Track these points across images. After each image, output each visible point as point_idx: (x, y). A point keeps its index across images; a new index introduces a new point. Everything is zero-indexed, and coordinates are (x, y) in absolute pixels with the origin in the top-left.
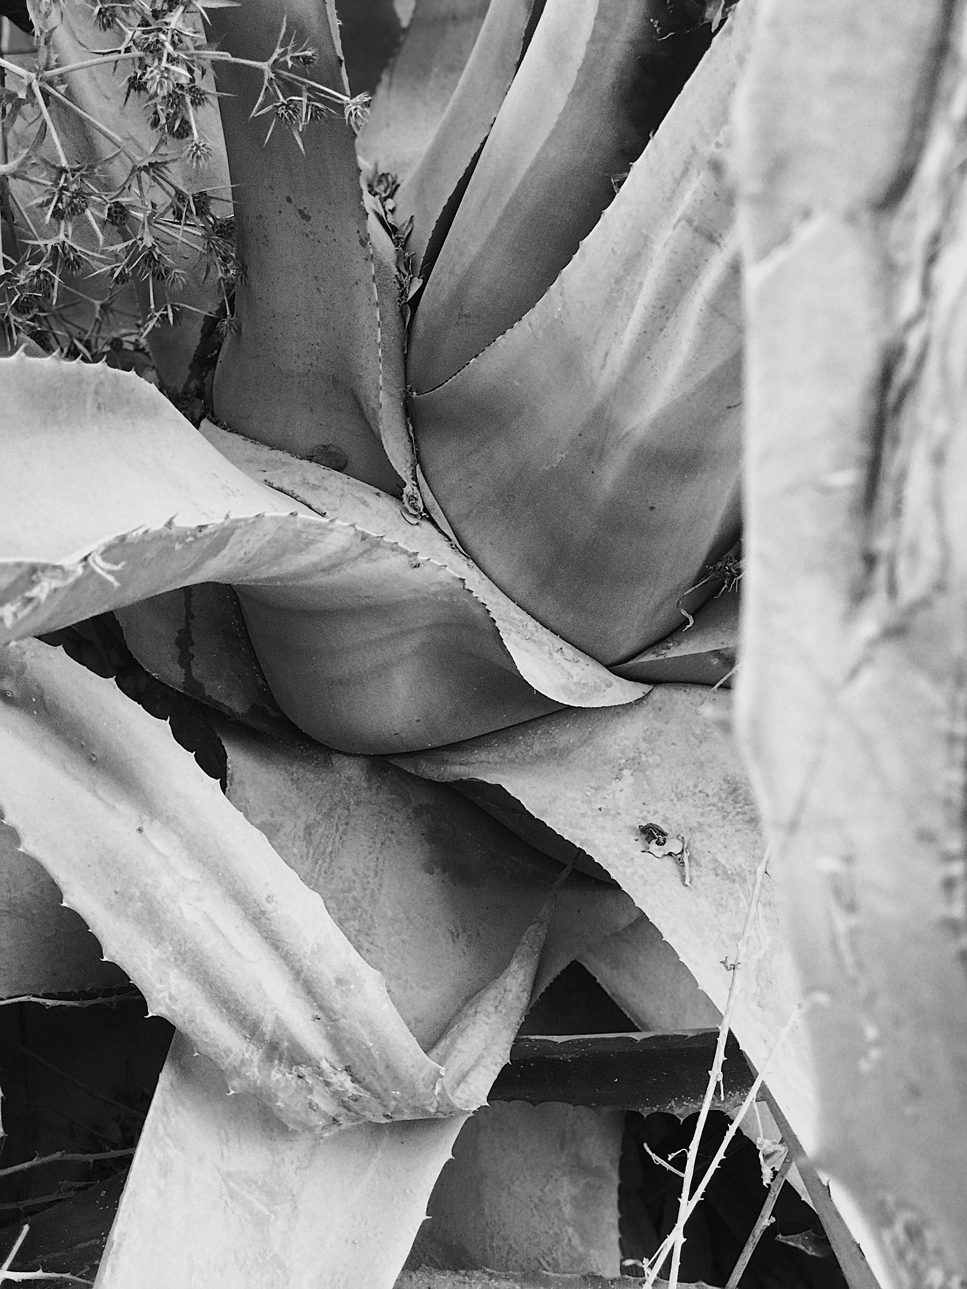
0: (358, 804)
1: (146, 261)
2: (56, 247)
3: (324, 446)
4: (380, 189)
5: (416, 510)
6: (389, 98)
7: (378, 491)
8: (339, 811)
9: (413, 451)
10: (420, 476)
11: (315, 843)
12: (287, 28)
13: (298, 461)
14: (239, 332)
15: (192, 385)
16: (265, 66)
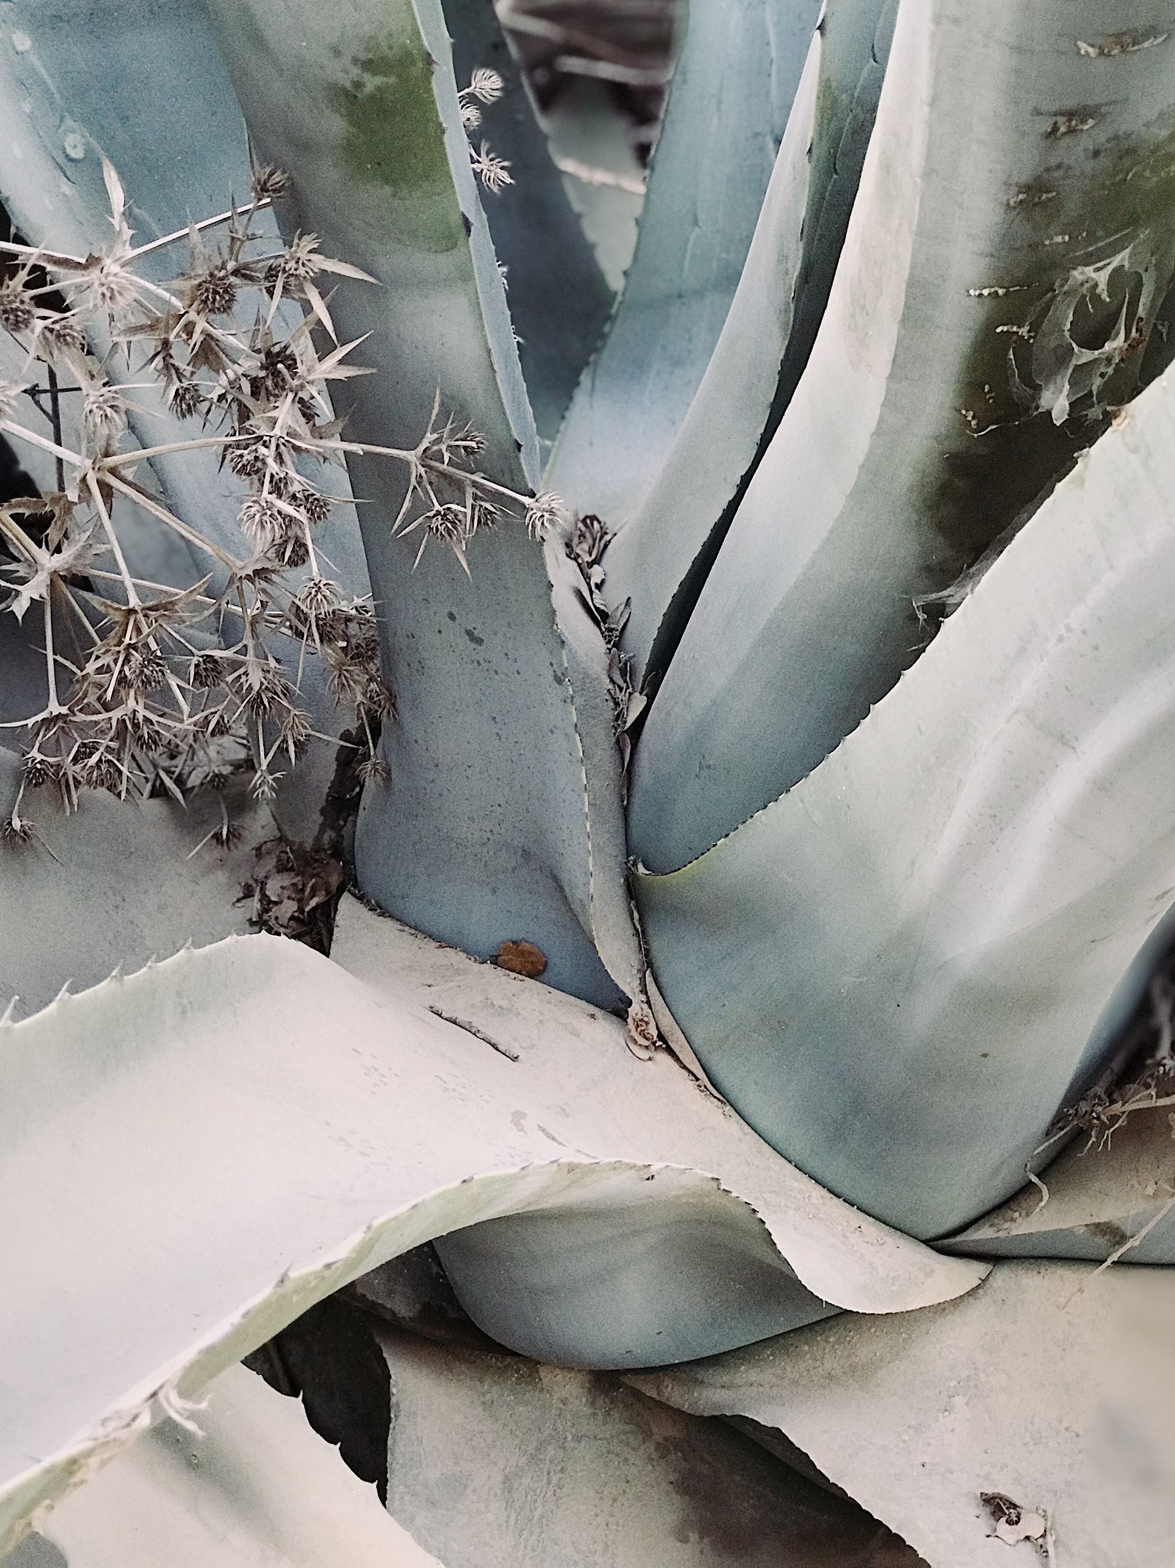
0: (578, 1439)
1: (252, 707)
2: (124, 720)
3: (513, 943)
4: (581, 549)
5: (647, 1039)
6: (591, 406)
7: (592, 1009)
8: (551, 1451)
9: (641, 949)
10: (652, 988)
11: (518, 1504)
12: (442, 404)
13: (477, 966)
14: (388, 779)
15: (326, 838)
16: (412, 456)
